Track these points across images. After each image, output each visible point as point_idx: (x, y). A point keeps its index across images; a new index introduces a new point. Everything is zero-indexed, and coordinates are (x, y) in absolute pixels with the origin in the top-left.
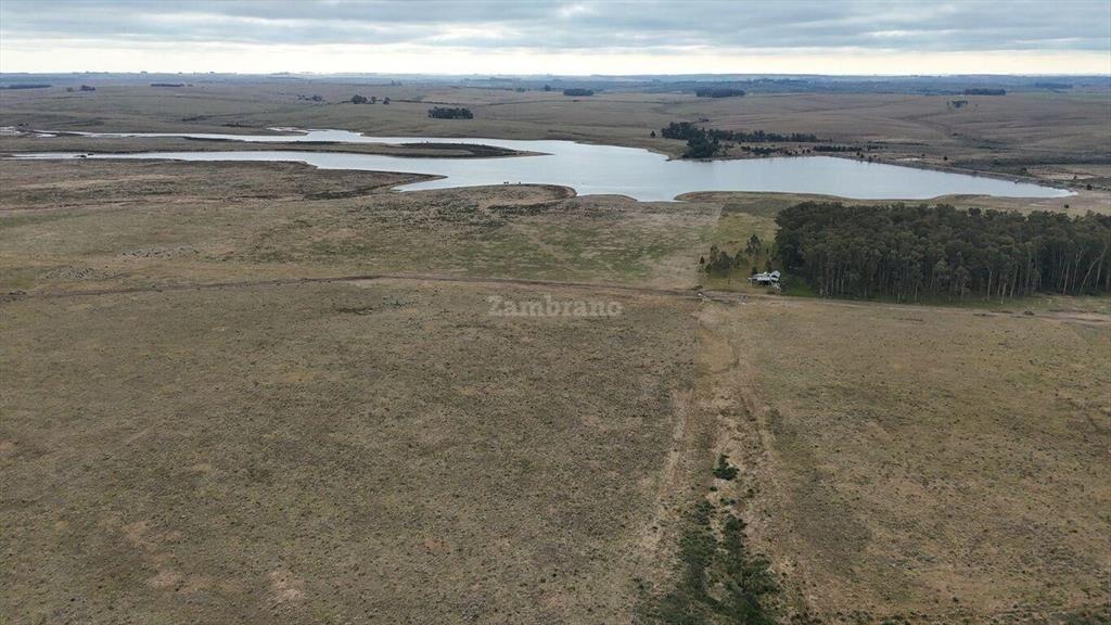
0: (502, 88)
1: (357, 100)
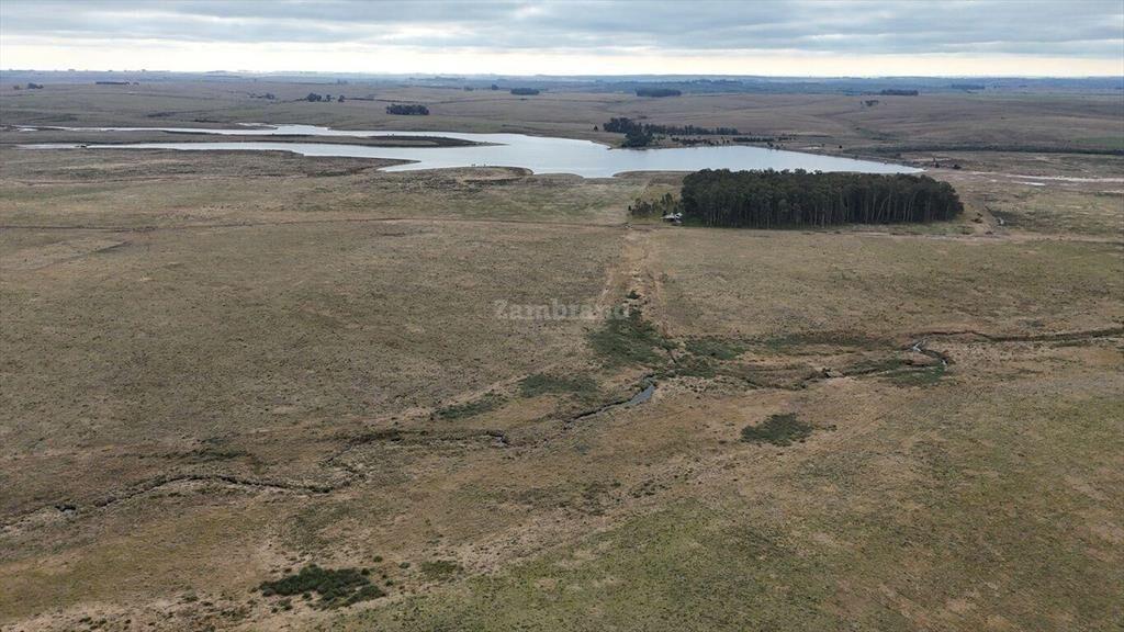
0: (449, 88)
1: (312, 98)
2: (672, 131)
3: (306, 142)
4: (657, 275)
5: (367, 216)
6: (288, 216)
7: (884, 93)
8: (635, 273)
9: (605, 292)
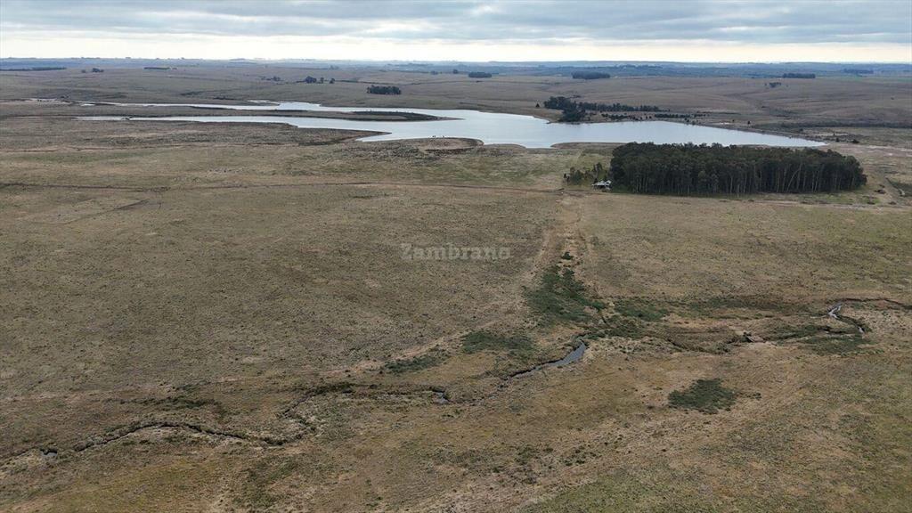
0: (418, 72)
1: (310, 80)
2: (603, 108)
3: (301, 116)
4: (589, 237)
5: (343, 180)
6: (279, 180)
7: (785, 76)
8: (569, 235)
9: (542, 253)
